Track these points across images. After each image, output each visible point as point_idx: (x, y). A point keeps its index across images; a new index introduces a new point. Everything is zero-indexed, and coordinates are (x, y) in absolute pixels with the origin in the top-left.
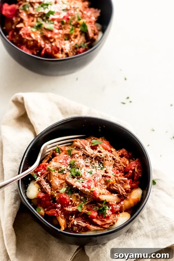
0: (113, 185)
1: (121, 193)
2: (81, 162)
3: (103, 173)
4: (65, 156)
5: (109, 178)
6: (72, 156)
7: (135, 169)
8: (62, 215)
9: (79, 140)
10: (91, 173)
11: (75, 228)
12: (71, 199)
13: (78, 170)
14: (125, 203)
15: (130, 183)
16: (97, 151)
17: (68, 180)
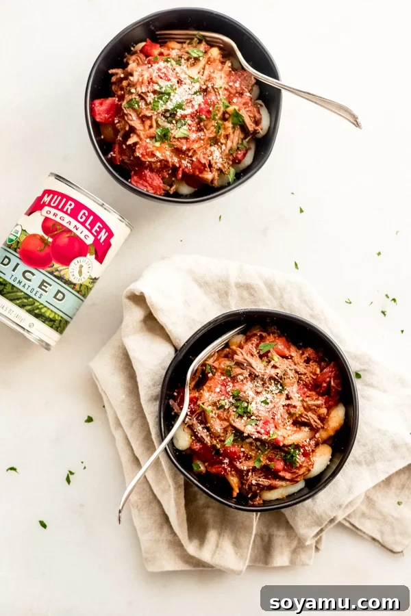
0: (301, 415)
1: (314, 426)
2: (248, 389)
3: (283, 402)
4: (222, 378)
5: (294, 409)
6: (234, 379)
7: (330, 382)
8: (233, 472)
9: (241, 350)
10: (265, 402)
11: (254, 488)
12: (242, 449)
13: (246, 405)
14: (322, 435)
15: (325, 403)
16: (270, 367)
17: (234, 424)
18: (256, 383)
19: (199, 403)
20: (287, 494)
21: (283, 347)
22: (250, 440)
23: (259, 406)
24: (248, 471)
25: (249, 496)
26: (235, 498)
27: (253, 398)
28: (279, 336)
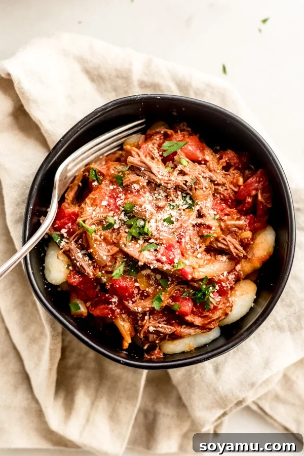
0: (217, 239)
1: (235, 254)
2: (146, 202)
3: (193, 219)
4: (111, 187)
5: (208, 231)
6: (127, 189)
7: (256, 196)
8: (124, 316)
9: (137, 150)
10: (169, 221)
11: (151, 337)
12: (137, 284)
13: (142, 223)
14: (244, 267)
15: (250, 224)
16: (176, 173)
17: (126, 249)
18: (157, 195)
19: (80, 220)
20: (195, 346)
21: (194, 147)
22: (148, 272)
23: (160, 226)
24: (144, 314)
25: (146, 347)
26: (126, 350)
27: (152, 214)
28: (190, 135)
